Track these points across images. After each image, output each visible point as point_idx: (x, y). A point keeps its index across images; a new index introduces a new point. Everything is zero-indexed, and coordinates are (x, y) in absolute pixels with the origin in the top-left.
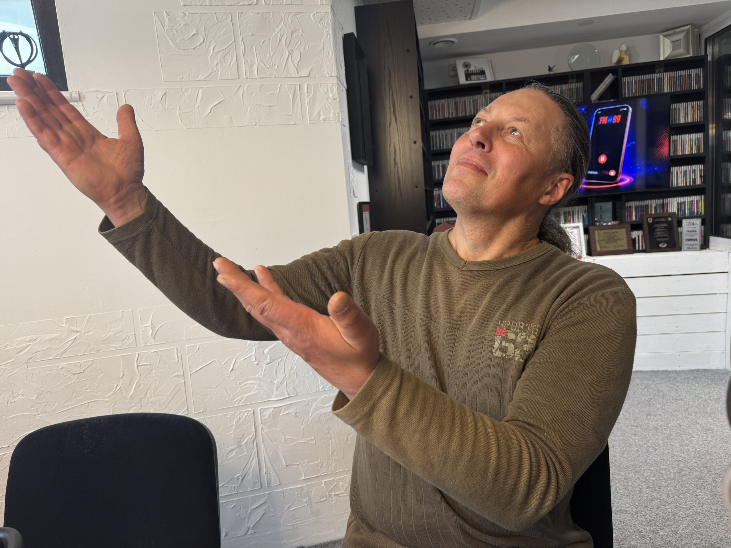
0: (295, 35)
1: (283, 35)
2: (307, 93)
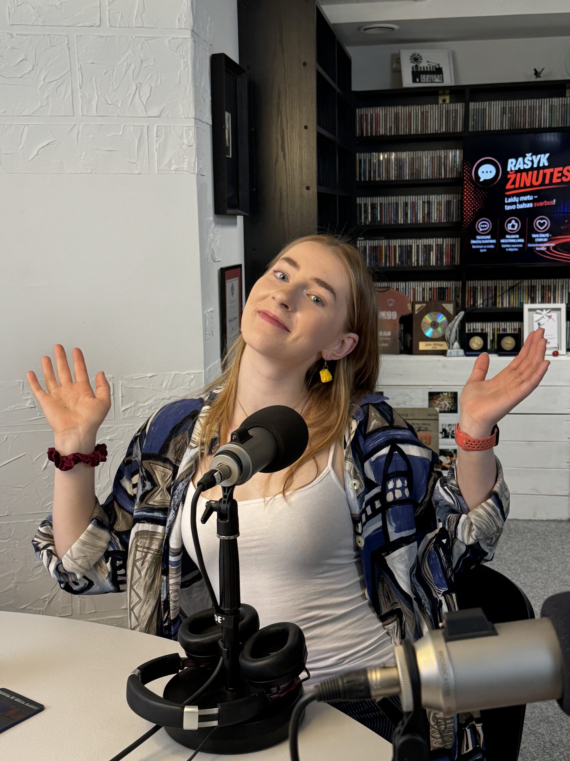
0: (145, 65)
1: (131, 64)
2: (157, 136)
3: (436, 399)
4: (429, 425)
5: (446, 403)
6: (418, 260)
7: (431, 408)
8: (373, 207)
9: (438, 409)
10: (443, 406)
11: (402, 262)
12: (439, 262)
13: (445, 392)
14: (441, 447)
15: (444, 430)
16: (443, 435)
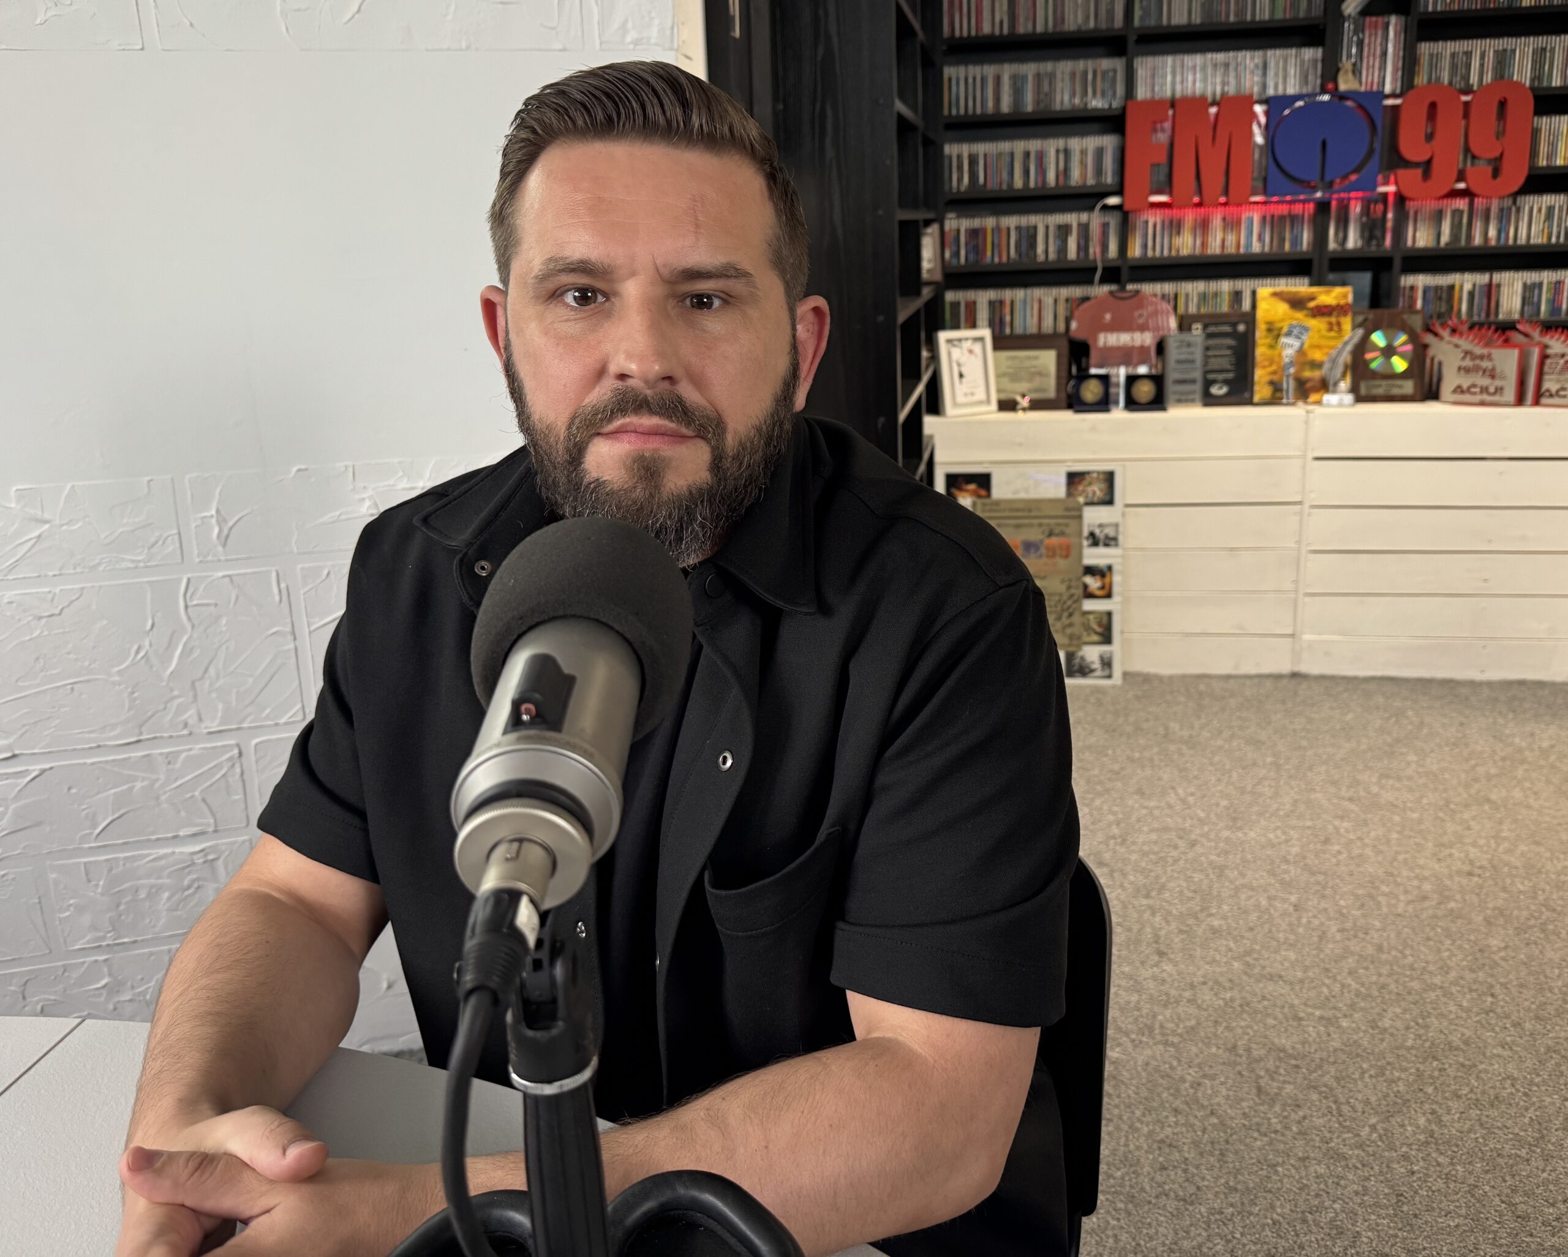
3: (1080, 483)
4: (1067, 525)
5: (1097, 490)
6: (1046, 251)
7: (1071, 499)
8: (973, 160)
9: (1081, 500)
10: (1090, 495)
11: (1020, 255)
12: (1082, 254)
13: (1093, 472)
14: (1088, 561)
15: (1092, 535)
16: (1090, 541)
